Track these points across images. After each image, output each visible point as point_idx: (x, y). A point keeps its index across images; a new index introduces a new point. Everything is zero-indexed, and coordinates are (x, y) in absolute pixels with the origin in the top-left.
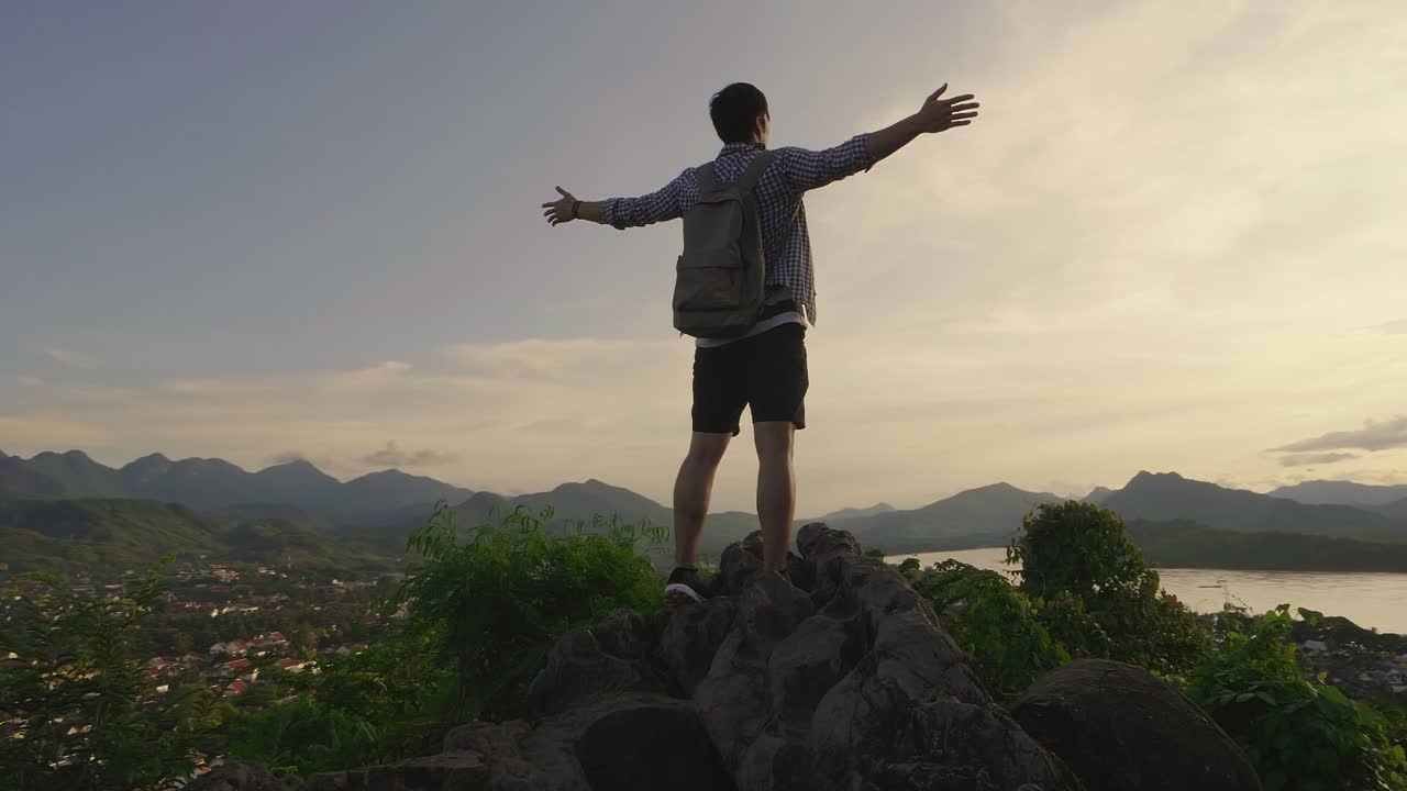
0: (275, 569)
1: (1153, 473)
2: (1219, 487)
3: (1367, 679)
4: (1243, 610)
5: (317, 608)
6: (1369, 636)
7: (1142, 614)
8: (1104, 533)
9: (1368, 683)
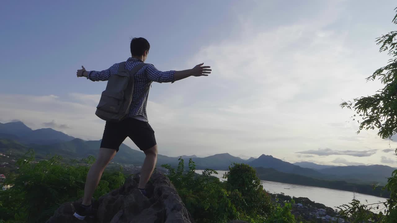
0: (6, 155)
1: (266, 155)
2: (282, 161)
3: (311, 214)
4: (284, 194)
5: (18, 168)
6: (313, 203)
7: (257, 197)
8: (250, 173)
9: (311, 215)
